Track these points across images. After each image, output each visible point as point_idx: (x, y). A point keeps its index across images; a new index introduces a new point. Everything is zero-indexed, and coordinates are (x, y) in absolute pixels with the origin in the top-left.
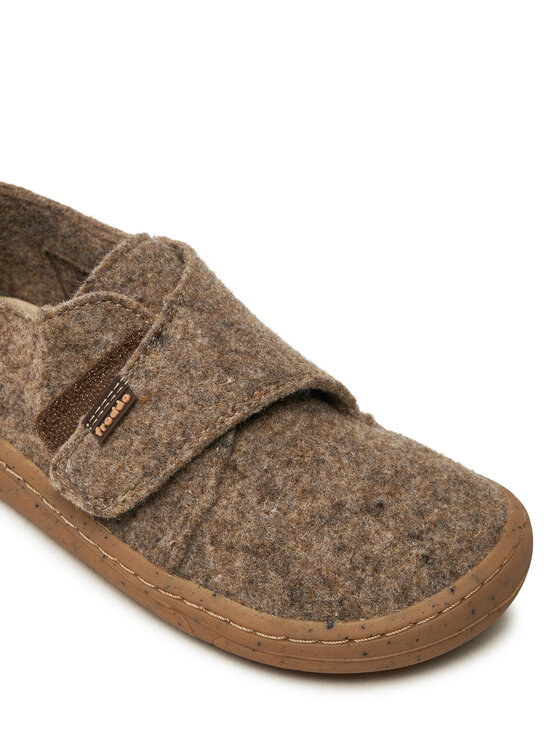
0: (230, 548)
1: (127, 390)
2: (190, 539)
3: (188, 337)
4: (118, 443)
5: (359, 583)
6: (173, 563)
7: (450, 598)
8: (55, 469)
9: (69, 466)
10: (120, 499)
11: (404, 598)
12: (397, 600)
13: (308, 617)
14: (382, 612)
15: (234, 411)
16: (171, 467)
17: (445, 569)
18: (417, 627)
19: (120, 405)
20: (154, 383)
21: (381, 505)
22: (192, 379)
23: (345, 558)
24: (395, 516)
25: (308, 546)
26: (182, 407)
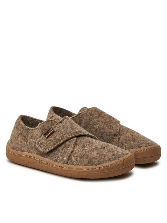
0: (77, 157)
1: (53, 129)
2: (69, 157)
3: (66, 123)
4: (49, 139)
5: (101, 158)
6: (66, 162)
7: (118, 161)
8: (37, 143)
9: (40, 143)
10: (48, 149)
11: (110, 160)
12: (108, 161)
13: (92, 165)
14: (106, 163)
15: (71, 135)
16: (58, 143)
17: (117, 156)
18: (112, 165)
19: (51, 132)
20: (58, 129)
21: (105, 148)
22: (65, 129)
23: (98, 154)
24: (107, 149)
25: (91, 153)
26: (62, 133)
